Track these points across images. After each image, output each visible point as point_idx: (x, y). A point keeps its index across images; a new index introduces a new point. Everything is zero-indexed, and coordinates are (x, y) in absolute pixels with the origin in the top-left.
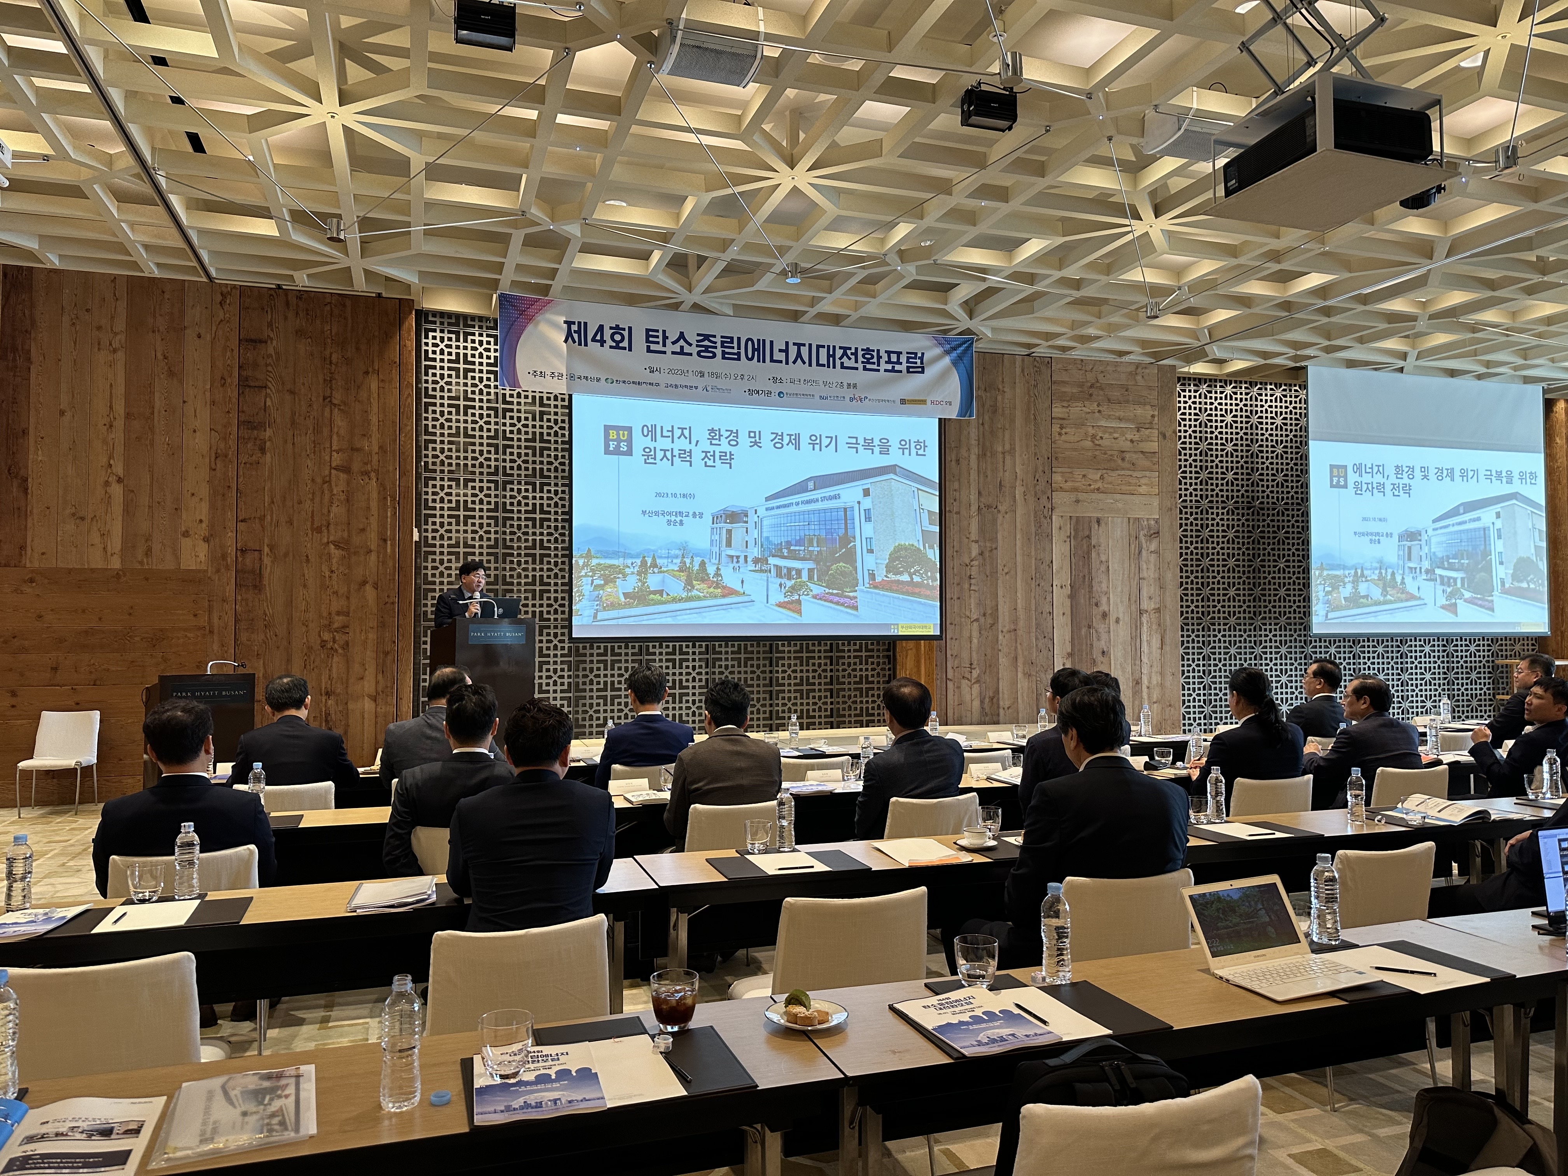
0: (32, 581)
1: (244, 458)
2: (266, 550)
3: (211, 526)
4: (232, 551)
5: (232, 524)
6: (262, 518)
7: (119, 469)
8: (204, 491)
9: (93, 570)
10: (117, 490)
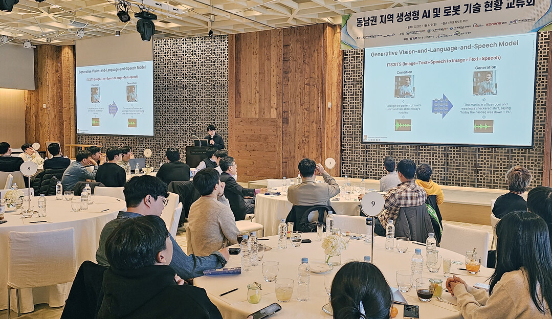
0: (242, 121)
1: (284, 84)
2: (289, 112)
3: (277, 105)
4: (282, 112)
5: (281, 104)
6: (288, 102)
7: (258, 89)
8: (275, 95)
9: (253, 118)
10: (257, 95)
